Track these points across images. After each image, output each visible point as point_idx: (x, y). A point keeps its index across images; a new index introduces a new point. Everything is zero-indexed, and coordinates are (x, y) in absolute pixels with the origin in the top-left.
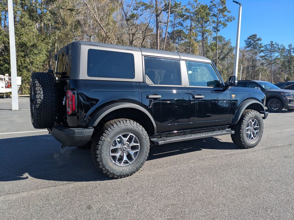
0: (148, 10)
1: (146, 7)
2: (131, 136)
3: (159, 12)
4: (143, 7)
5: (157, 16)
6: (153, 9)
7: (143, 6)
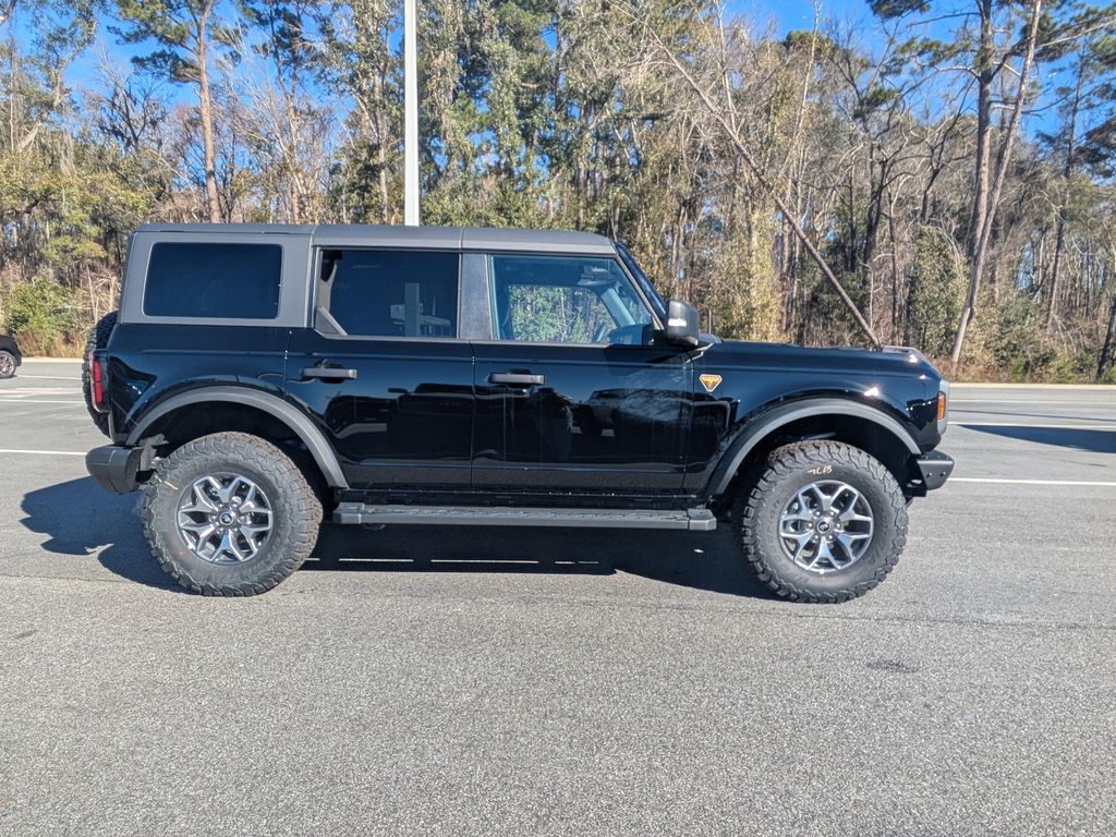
0: (942, 66)
1: (935, 55)
2: (242, 483)
3: (994, 62)
4: (925, 59)
5: (986, 78)
6: (971, 57)
7: (921, 54)
